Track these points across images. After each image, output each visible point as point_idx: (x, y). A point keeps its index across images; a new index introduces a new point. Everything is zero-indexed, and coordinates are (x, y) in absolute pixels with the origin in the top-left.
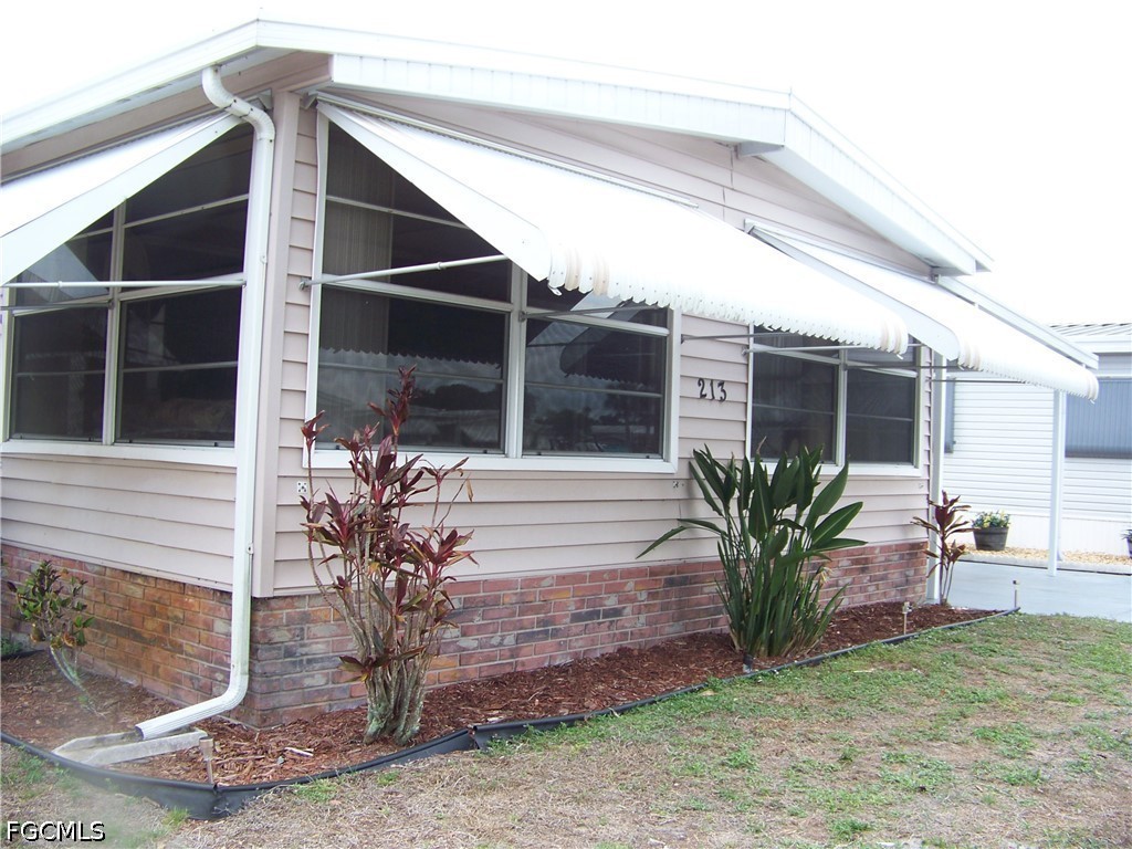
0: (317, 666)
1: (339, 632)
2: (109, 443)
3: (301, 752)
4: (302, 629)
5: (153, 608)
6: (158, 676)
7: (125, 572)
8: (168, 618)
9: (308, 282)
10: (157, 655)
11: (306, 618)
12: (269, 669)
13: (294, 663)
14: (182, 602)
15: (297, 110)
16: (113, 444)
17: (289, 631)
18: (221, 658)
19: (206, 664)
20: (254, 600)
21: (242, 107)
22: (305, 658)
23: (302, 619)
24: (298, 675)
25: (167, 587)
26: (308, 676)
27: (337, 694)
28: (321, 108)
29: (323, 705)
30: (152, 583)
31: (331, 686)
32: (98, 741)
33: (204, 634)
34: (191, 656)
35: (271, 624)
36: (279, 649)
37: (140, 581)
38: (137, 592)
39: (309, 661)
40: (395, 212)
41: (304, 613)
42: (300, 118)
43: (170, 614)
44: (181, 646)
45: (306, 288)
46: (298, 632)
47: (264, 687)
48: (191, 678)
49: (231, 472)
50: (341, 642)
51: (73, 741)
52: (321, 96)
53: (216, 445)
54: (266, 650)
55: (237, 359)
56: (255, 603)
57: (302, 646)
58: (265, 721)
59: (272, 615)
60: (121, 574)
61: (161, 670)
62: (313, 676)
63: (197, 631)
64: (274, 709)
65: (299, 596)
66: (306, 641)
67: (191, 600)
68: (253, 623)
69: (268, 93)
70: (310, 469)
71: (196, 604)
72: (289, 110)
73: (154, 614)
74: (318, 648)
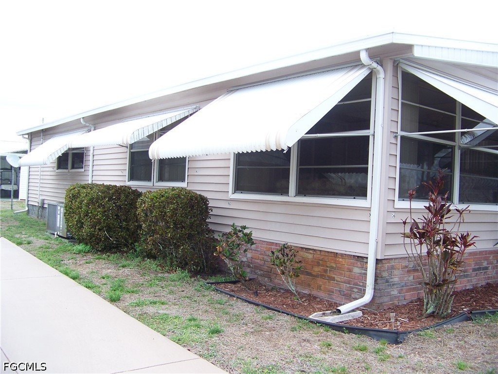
0: (395, 286)
1: (402, 273)
2: (293, 195)
3: (404, 320)
4: (392, 272)
5: (318, 262)
6: (321, 290)
7: (302, 248)
8: (327, 267)
9: (397, 135)
10: (320, 281)
11: (393, 268)
12: (381, 287)
13: (388, 285)
14: (335, 261)
15: (392, 66)
16: (295, 197)
17: (388, 272)
18: (357, 283)
19: (348, 285)
20: (377, 260)
21: (375, 65)
22: (392, 283)
23: (392, 268)
24: (389, 290)
25: (327, 254)
26: (392, 291)
27: (401, 298)
28: (400, 65)
29: (396, 302)
30: (319, 253)
31: (399, 295)
32: (324, 314)
33: (347, 273)
34: (340, 282)
35: (382, 269)
36: (384, 279)
37: (311, 252)
38: (310, 256)
39: (393, 285)
40: (421, 106)
41: (393, 265)
42: (393, 69)
43: (328, 265)
44: (334, 278)
45: (396, 137)
46: (390, 273)
47: (379, 295)
48: (339, 291)
49: (369, 209)
50: (403, 277)
51: (316, 313)
52: (401, 61)
53: (354, 198)
54: (381, 280)
55: (368, 164)
56: (378, 261)
57: (391, 278)
58: (379, 308)
59: (383, 266)
60: (301, 249)
61: (322, 288)
62: (394, 291)
63: (344, 272)
64: (381, 303)
65: (391, 259)
66: (392, 277)
67: (340, 260)
68: (376, 269)
69: (379, 59)
70: (411, 209)
71: (344, 261)
72: (390, 66)
73: (318, 264)
74: (396, 279)
